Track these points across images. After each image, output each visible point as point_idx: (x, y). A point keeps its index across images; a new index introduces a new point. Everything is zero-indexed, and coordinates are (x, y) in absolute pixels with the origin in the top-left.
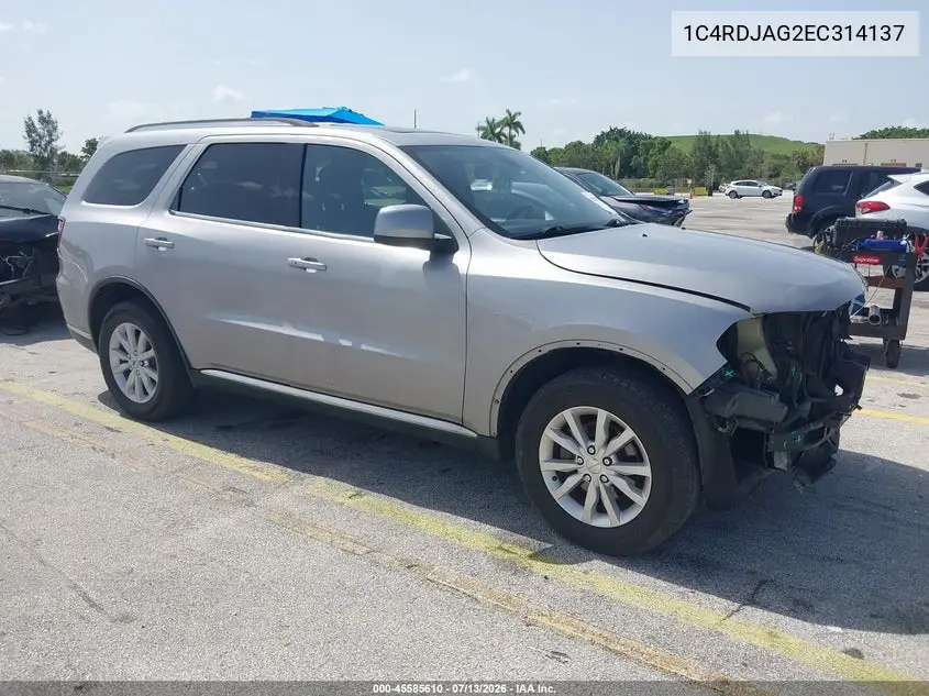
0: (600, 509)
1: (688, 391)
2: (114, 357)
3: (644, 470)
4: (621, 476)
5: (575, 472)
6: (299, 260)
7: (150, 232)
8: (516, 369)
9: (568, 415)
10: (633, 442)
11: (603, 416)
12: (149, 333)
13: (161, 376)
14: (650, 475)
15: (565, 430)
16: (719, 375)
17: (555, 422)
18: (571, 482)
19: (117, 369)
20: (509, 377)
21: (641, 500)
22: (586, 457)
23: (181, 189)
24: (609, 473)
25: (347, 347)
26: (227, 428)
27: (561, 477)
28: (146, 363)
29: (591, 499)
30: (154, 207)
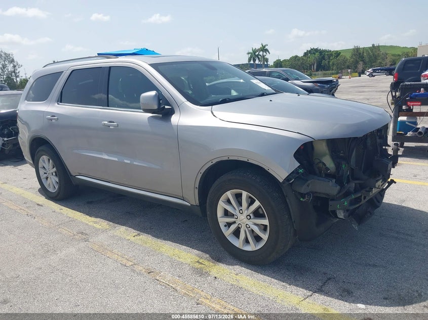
0: (247, 241)
1: (281, 181)
2: (41, 172)
3: (266, 222)
4: (256, 224)
5: (234, 222)
6: (106, 122)
7: (48, 113)
8: (203, 171)
9: (229, 194)
10: (259, 207)
11: (245, 194)
12: (53, 160)
13: (59, 180)
14: (268, 224)
15: (228, 201)
16: (295, 172)
17: (223, 198)
18: (233, 227)
19: (43, 176)
20: (200, 175)
21: (265, 237)
22: (239, 215)
23: (62, 92)
24: (250, 223)
25: (128, 163)
26: (91, 203)
27: (229, 225)
28: (54, 174)
29: (242, 236)
30: (51, 102)
